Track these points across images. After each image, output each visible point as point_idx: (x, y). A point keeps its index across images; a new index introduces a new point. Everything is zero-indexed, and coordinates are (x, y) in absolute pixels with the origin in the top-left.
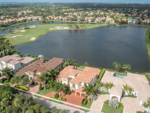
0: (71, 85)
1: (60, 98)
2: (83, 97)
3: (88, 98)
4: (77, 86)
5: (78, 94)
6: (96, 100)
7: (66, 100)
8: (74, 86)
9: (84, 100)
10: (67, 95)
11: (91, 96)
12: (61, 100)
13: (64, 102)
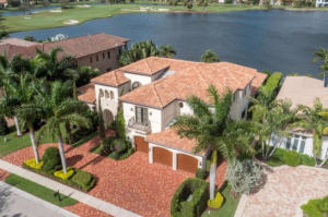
0: (129, 112)
1: (64, 174)
2: (187, 176)
3: (212, 180)
4: (155, 118)
5: (162, 156)
6: (254, 190)
7: (91, 184)
8: (142, 116)
9: (186, 192)
10: (109, 161)
11: (231, 170)
12: (70, 182)
13: (78, 195)
